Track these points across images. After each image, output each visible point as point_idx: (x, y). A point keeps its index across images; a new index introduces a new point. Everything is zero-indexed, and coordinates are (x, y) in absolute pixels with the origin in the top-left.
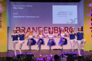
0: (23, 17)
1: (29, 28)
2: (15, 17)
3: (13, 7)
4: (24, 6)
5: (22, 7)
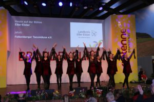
2: (17, 37)
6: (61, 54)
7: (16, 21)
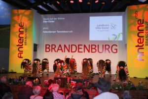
0: (54, 32)
1: (60, 45)
2: (45, 32)
3: (43, 20)
4: (56, 19)
5: (53, 20)
6: (80, 47)
7: (44, 19)
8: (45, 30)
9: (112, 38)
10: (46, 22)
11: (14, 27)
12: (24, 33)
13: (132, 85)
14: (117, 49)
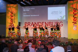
0: (29, 16)
1: (32, 23)
2: (24, 16)
3: (23, 10)
4: (30, 9)
6: (43, 23)
8: (24, 15)
9: (60, 18)
10: (25, 10)
11: (8, 13)
12: (13, 17)
13: (71, 43)
14: (62, 24)
